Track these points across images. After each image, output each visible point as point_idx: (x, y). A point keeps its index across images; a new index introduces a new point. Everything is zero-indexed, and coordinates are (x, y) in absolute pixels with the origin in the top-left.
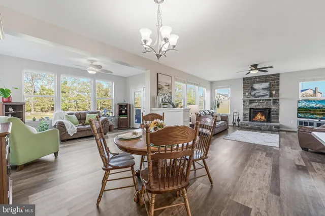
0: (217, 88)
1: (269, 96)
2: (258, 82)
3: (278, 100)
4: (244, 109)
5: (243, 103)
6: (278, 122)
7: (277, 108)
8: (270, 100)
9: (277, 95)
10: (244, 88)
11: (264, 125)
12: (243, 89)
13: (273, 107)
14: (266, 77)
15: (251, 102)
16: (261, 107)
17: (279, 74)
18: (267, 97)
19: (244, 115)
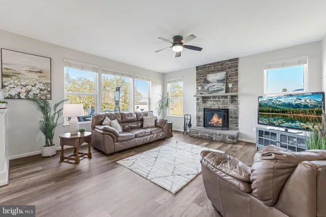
0: (169, 82)
1: (224, 91)
2: (213, 72)
3: (236, 96)
4: (198, 110)
5: (196, 101)
6: (238, 129)
7: (235, 108)
8: (226, 97)
9: (235, 89)
10: (197, 80)
11: (216, 134)
12: (196, 82)
13: (231, 107)
14: (222, 65)
15: (205, 99)
16: (216, 107)
17: (237, 59)
18: (223, 93)
19: (198, 118)
